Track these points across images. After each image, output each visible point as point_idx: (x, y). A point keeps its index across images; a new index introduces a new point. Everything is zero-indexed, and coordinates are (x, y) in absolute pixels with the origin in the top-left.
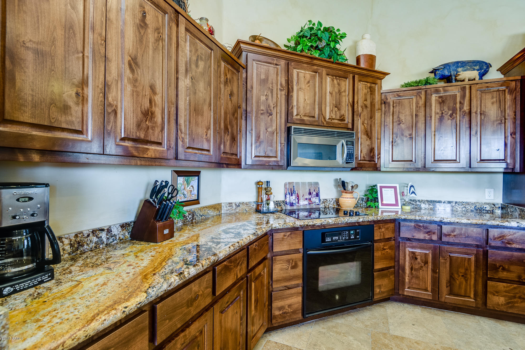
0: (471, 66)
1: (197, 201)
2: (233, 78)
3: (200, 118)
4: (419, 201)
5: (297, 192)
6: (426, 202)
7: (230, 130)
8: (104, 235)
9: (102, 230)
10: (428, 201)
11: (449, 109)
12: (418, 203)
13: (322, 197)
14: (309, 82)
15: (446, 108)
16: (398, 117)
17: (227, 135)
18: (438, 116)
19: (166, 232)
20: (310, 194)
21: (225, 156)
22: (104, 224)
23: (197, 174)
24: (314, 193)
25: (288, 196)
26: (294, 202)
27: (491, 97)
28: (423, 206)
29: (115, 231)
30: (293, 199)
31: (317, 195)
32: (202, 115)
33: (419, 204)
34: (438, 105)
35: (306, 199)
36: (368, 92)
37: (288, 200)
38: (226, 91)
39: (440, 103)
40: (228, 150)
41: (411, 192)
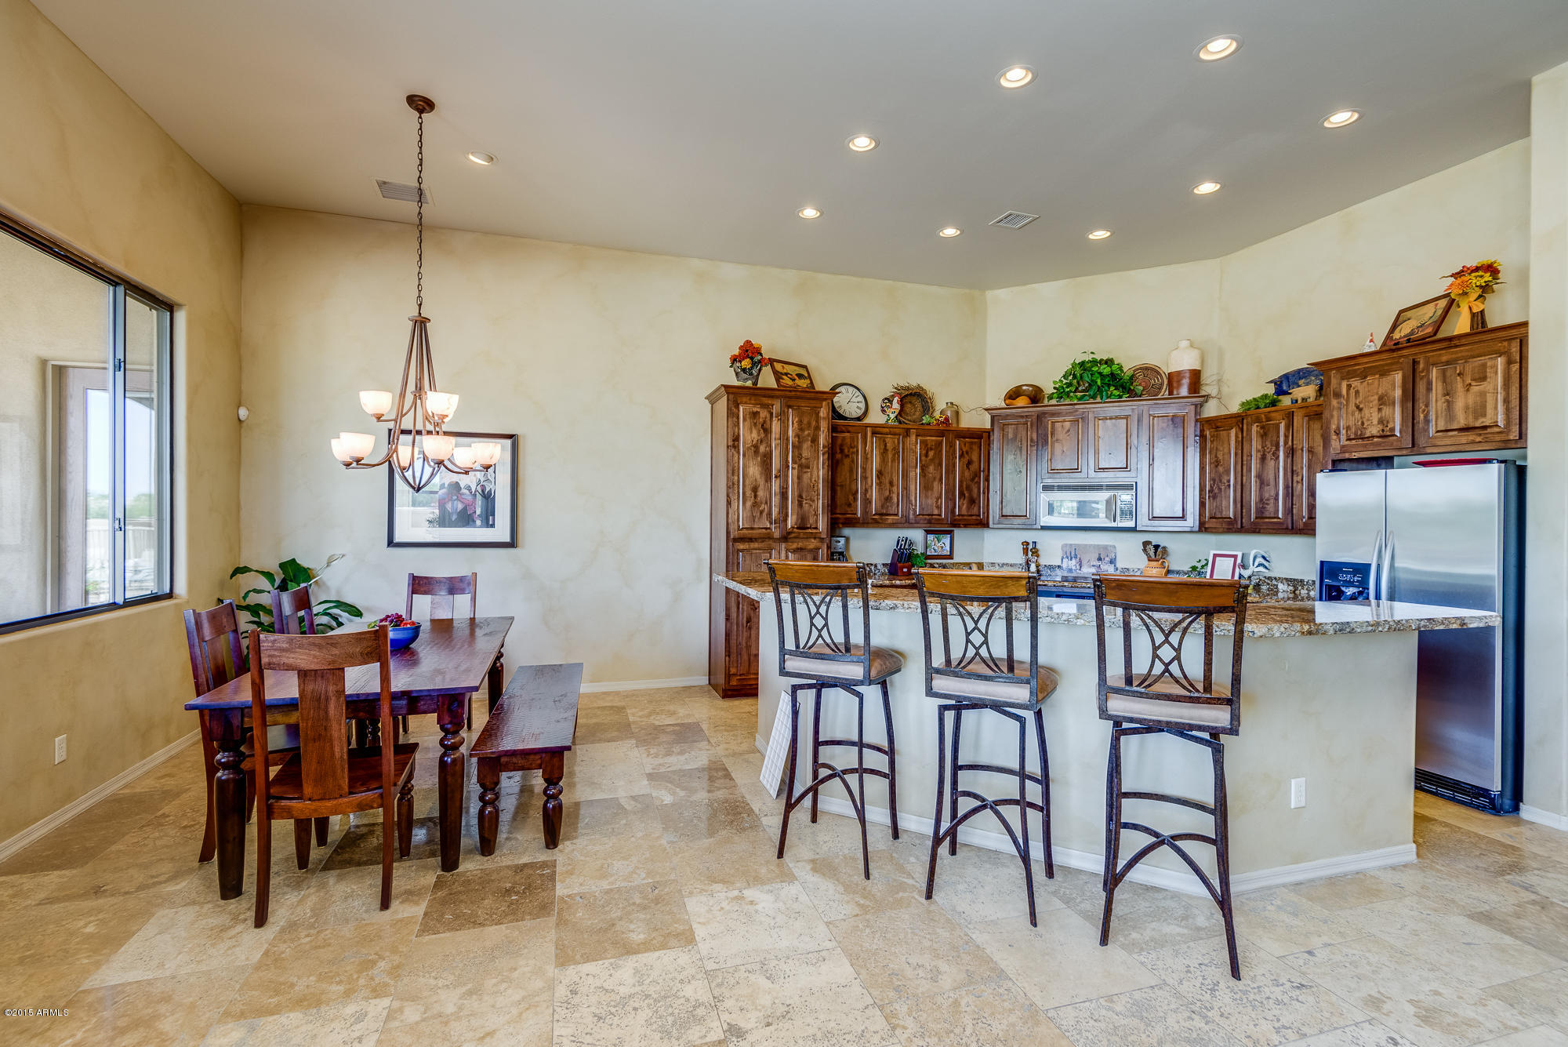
0: (1317, 376)
1: (950, 557)
2: (971, 448)
3: (930, 493)
4: (1275, 578)
5: (1079, 556)
6: (1284, 581)
7: (967, 495)
8: (873, 568)
9: (872, 565)
10: (1286, 579)
11: (1272, 445)
12: (1274, 582)
13: (1120, 564)
14: (1069, 431)
15: (1268, 444)
16: (1216, 456)
17: (962, 500)
18: (1259, 455)
19: (905, 570)
20: (1100, 559)
21: (960, 518)
22: (874, 562)
23: (950, 532)
24: (1107, 559)
25: (1065, 560)
26: (1074, 568)
27: (1320, 427)
28: (1281, 587)
29: (879, 567)
30: (1073, 563)
31: (1113, 562)
32: (932, 490)
33: (1276, 583)
34: (1260, 439)
35: (1093, 566)
36: (1168, 425)
37: (1064, 566)
38: (961, 463)
39: (1262, 436)
40: (964, 512)
41: (1256, 564)
